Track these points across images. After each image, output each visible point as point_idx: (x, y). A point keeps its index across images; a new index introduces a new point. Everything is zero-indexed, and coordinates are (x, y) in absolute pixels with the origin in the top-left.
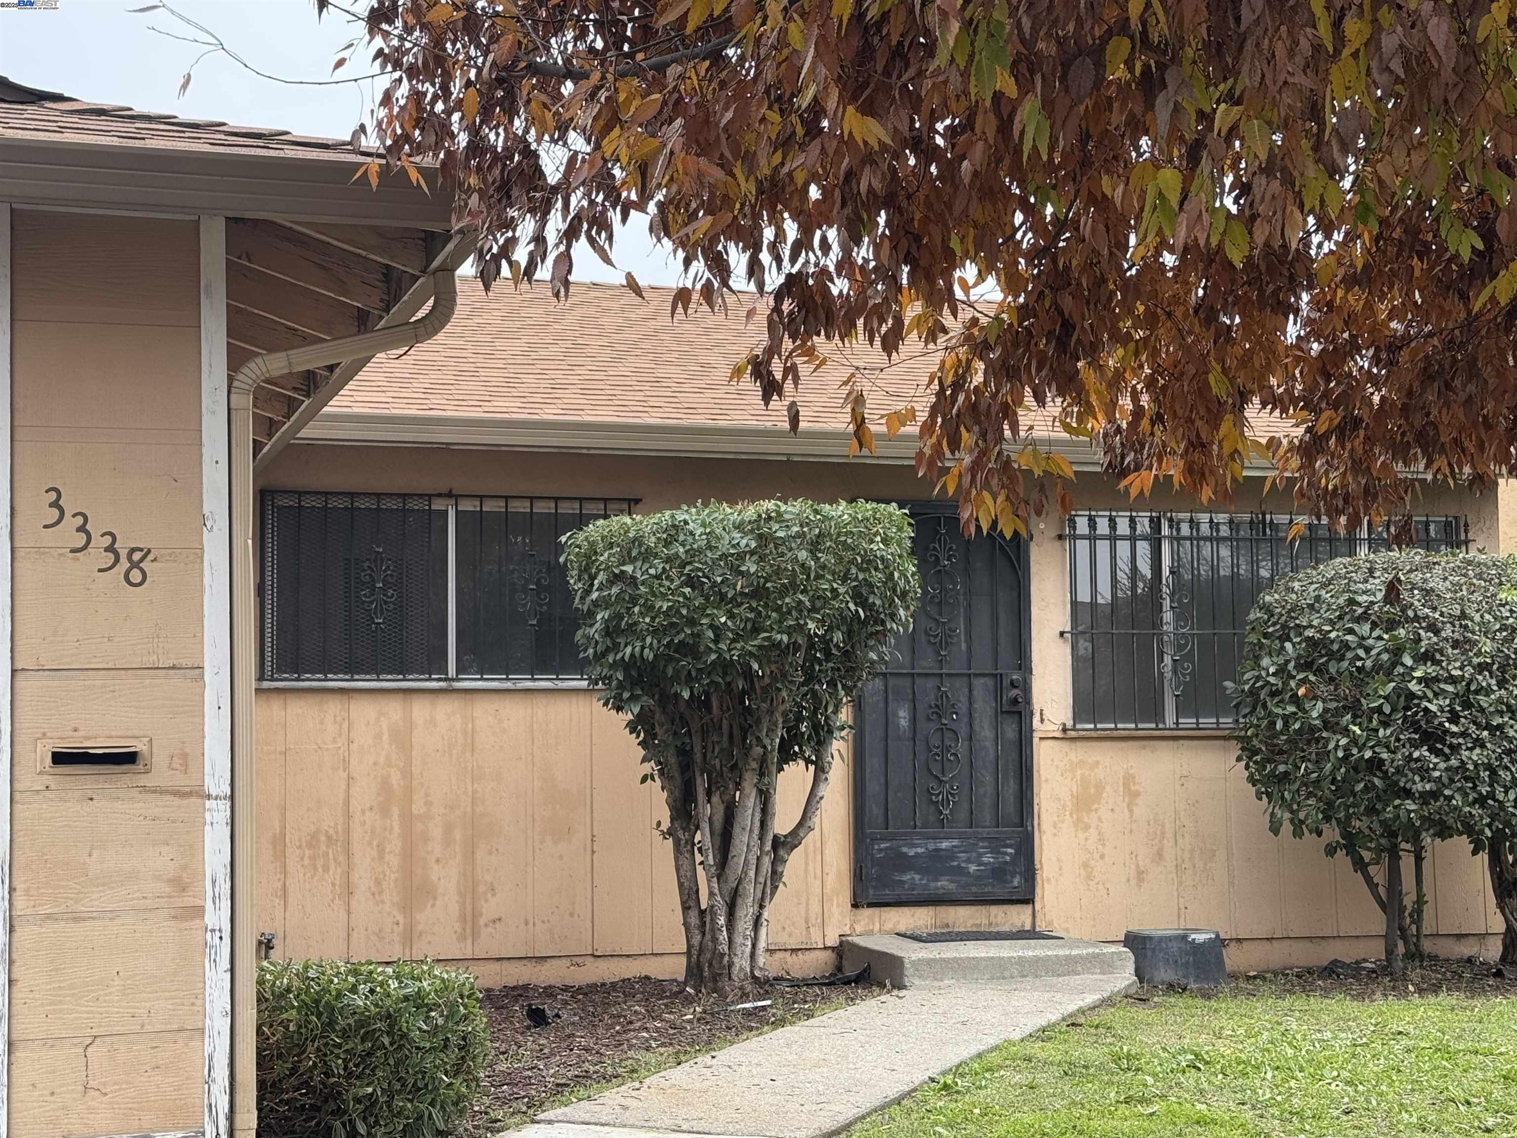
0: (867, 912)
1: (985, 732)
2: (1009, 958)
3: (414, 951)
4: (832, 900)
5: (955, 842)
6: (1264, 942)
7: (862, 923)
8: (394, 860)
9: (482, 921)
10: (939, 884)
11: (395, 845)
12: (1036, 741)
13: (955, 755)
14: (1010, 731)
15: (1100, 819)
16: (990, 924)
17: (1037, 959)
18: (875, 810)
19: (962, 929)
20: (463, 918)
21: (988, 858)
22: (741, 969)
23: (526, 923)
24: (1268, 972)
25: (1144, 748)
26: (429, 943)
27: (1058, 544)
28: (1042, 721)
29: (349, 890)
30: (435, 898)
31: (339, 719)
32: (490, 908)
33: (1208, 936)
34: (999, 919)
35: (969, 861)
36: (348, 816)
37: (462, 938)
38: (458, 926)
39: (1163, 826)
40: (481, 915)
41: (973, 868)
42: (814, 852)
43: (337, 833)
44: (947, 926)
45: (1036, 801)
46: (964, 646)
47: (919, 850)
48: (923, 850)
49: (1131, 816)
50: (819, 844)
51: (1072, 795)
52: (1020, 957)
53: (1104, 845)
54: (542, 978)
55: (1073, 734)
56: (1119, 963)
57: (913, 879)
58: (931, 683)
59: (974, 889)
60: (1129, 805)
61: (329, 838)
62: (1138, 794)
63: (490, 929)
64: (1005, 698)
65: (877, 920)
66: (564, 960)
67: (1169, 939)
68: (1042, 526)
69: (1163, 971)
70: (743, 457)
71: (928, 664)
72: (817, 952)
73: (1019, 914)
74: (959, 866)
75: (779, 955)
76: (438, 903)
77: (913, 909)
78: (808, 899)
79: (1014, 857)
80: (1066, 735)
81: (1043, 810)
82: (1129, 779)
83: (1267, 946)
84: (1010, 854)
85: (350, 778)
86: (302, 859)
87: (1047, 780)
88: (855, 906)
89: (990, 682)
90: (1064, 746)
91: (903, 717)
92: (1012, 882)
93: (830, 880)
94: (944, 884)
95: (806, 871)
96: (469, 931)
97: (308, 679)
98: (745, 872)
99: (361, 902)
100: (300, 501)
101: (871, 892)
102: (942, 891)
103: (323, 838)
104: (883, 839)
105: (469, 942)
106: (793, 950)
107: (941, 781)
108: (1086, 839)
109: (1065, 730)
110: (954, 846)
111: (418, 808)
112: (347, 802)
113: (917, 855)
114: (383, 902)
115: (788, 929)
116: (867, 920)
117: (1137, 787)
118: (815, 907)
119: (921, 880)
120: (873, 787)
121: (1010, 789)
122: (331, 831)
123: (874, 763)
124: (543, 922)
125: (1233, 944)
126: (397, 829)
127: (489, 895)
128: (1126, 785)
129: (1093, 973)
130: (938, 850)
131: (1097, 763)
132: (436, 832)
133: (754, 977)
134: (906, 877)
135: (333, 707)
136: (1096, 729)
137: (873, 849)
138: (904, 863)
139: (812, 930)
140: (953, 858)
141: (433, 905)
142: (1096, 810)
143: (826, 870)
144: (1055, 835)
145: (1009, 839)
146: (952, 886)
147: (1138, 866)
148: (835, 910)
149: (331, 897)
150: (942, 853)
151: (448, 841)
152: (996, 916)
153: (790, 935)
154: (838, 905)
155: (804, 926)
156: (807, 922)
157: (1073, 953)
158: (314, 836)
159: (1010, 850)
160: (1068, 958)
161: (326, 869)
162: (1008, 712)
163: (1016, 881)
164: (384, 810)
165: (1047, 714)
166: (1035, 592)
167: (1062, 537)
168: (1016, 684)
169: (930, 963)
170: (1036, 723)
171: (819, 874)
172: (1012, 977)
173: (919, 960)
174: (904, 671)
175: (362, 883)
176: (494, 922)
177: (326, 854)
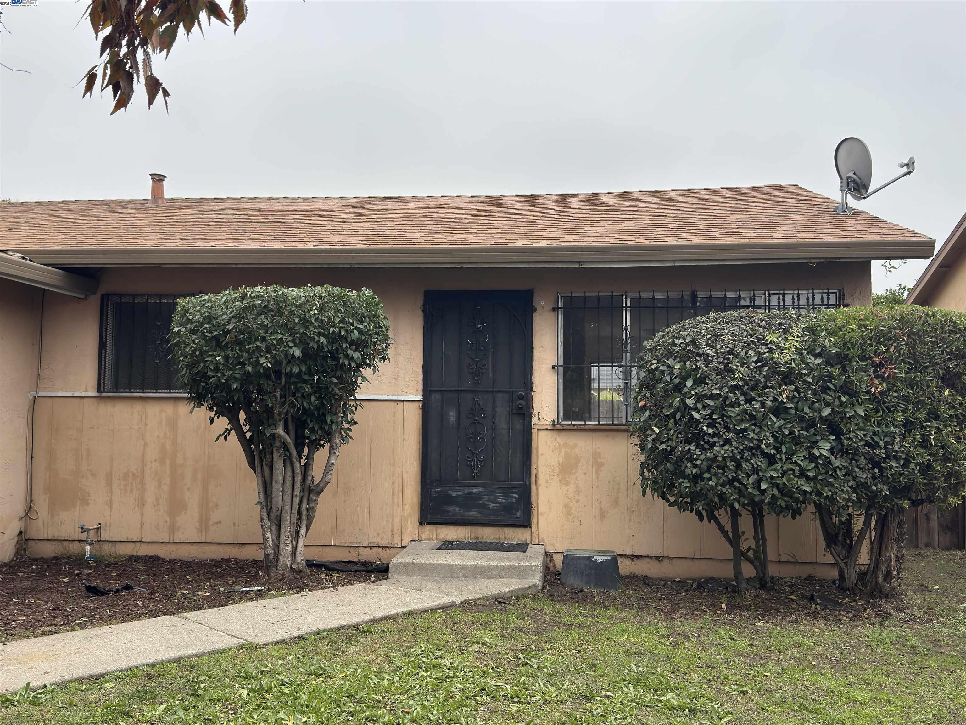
0: (428, 528)
1: (502, 423)
4: (407, 520)
5: (481, 489)
6: (688, 561)
7: (426, 533)
8: (166, 488)
9: (211, 523)
10: (471, 513)
11: (167, 480)
12: (534, 431)
13: (482, 438)
14: (518, 426)
15: (576, 478)
16: (505, 539)
18: (434, 469)
19: (486, 540)
20: (201, 522)
21: (501, 500)
23: (234, 525)
24: (690, 579)
25: (607, 436)
26: (183, 533)
27: (552, 315)
28: (539, 419)
29: (142, 503)
30: (186, 509)
31: (141, 413)
32: (215, 516)
33: (606, 558)
35: (489, 501)
36: (144, 464)
37: (200, 531)
38: (197, 525)
39: (619, 484)
40: (210, 519)
41: (492, 505)
42: (398, 492)
43: (138, 473)
44: (478, 538)
45: (534, 466)
46: (491, 375)
47: (459, 493)
48: (461, 493)
49: (598, 478)
50: (401, 487)
51: (559, 464)
53: (579, 495)
54: (243, 555)
55: (559, 427)
57: (454, 510)
58: (470, 396)
59: (492, 517)
60: (597, 472)
61: (134, 474)
62: (602, 464)
63: (215, 527)
64: (514, 404)
65: (435, 532)
66: (255, 546)
67: (580, 558)
68: (542, 303)
69: (572, 578)
71: (468, 385)
72: (398, 549)
73: (523, 534)
74: (483, 504)
75: (375, 550)
76: (187, 512)
77: (456, 527)
78: (393, 519)
79: (518, 500)
80: (555, 427)
81: (539, 472)
82: (596, 456)
83: (690, 563)
84: (515, 498)
85: (145, 444)
86: (120, 486)
87: (542, 454)
88: (420, 524)
89: (506, 396)
90: (555, 434)
91: (452, 416)
92: (516, 514)
93: (407, 507)
94: (473, 514)
95: (393, 503)
96: (203, 527)
97: (122, 392)
99: (148, 510)
100: (121, 299)
101: (429, 516)
102: (473, 517)
103: (131, 475)
104: (437, 486)
105: (204, 533)
106: (383, 547)
107: (473, 453)
108: (567, 491)
109: (554, 425)
110: (480, 492)
111: (179, 461)
112: (143, 457)
113: (458, 496)
114: (159, 510)
115: (381, 535)
116: (428, 532)
117: (602, 460)
118: (397, 524)
119: (460, 510)
120: (434, 455)
122: (135, 472)
123: (433, 442)
124: (243, 524)
126: (168, 471)
127: (215, 509)
128: (595, 459)
129: (512, 578)
130: (470, 494)
131: (576, 445)
132: (188, 474)
133: (291, 568)
134: (451, 509)
135: (138, 407)
136: (572, 424)
137: (431, 491)
138: (451, 501)
139: (394, 536)
140: (480, 499)
141: (185, 513)
142: (574, 473)
143: (405, 503)
144: (547, 487)
145: (515, 488)
146: (479, 515)
147: (601, 509)
148: (409, 526)
149: (133, 506)
150: (473, 495)
151: (194, 478)
152: (508, 534)
153: (382, 539)
154: (411, 523)
155: (390, 534)
156: (392, 531)
158: (126, 474)
159: (515, 495)
161: (131, 491)
162: (515, 413)
163: (518, 514)
164: (162, 461)
165: (543, 415)
166: (536, 342)
167: (555, 309)
168: (521, 397)
169: (405, 565)
170: (535, 420)
171: (400, 504)
172: (458, 577)
173: (398, 563)
174: (453, 389)
175: (150, 499)
176: (217, 523)
177: (132, 484)
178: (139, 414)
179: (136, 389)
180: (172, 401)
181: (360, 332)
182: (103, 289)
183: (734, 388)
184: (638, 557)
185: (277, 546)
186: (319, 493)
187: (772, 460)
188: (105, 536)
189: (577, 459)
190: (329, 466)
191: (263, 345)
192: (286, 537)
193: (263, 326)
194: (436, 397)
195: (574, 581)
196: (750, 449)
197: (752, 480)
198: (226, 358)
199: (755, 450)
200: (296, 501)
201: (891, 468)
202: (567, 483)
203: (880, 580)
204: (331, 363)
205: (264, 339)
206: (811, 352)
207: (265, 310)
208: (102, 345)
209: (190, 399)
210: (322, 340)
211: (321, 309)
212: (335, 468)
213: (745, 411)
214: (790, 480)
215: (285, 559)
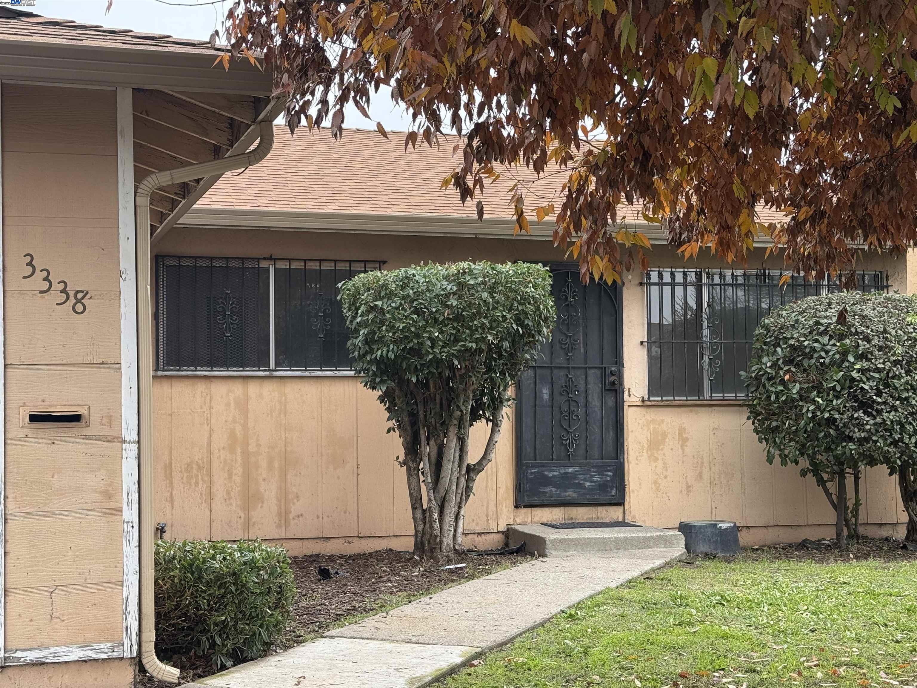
0: (523, 511)
1: (595, 401)
2: (609, 538)
3: (250, 534)
4: (502, 503)
5: (577, 469)
6: (763, 529)
7: (521, 517)
8: (238, 479)
9: (291, 516)
10: (567, 494)
11: (239, 470)
12: (626, 407)
13: (577, 416)
14: (610, 402)
15: (664, 455)
16: (598, 518)
17: (626, 539)
18: (528, 449)
19: (581, 521)
20: (280, 514)
21: (596, 478)
22: (448, 545)
23: (318, 517)
24: (765, 546)
25: (691, 411)
26: (259, 529)
27: (639, 288)
28: (630, 395)
29: (210, 497)
30: (263, 502)
31: (204, 394)
32: (295, 508)
33: (729, 525)
34: (603, 515)
35: (585, 480)
36: (210, 453)
37: (279, 526)
38: (276, 520)
39: (702, 459)
40: (290, 512)
41: (587, 484)
42: (492, 474)
43: (203, 463)
44: (572, 519)
45: (626, 444)
46: (582, 350)
47: (556, 473)
48: (557, 473)
49: (683, 453)
50: (494, 470)
51: (648, 440)
52: (615, 538)
53: (667, 470)
54: (327, 550)
55: (648, 403)
56: (675, 541)
57: (551, 491)
58: (562, 373)
59: (588, 497)
60: (682, 446)
61: (198, 466)
62: (687, 439)
63: (296, 521)
64: (607, 381)
65: (529, 515)
66: (341, 540)
67: (706, 526)
68: (630, 277)
69: (702, 545)
70: (449, 235)
71: (561, 361)
72: (493, 534)
73: (615, 512)
74: (579, 483)
75: (470, 536)
76: (264, 505)
77: (551, 509)
78: (488, 503)
79: (613, 477)
80: (644, 404)
81: (630, 449)
82: (682, 431)
83: (764, 530)
84: (610, 476)
85: (211, 430)
86: (182, 479)
87: (632, 431)
88: (516, 507)
89: (598, 372)
90: (643, 410)
91: (545, 393)
92: (611, 492)
93: (502, 491)
94: (570, 494)
95: (487, 486)
96: (283, 522)
97: (185, 370)
98: (450, 487)
99: (218, 506)
101: (526, 498)
102: (569, 498)
103: (195, 466)
104: (533, 467)
105: (284, 528)
106: (479, 534)
107: (568, 432)
108: (656, 467)
109: (643, 401)
110: (576, 471)
111: (252, 448)
112: (209, 444)
113: (554, 476)
114: (231, 505)
115: (475, 521)
116: (523, 516)
117: (687, 436)
118: (492, 508)
119: (556, 491)
120: (528, 435)
121: (610, 436)
122: (200, 462)
123: (528, 421)
124: (328, 517)
125: (744, 529)
126: (239, 460)
127: (295, 501)
128: (680, 434)
129: (660, 547)
130: (566, 473)
131: (663, 421)
132: (264, 464)
134: (547, 490)
135: (201, 387)
136: (662, 400)
137: (527, 472)
138: (547, 481)
139: (490, 521)
140: (576, 478)
141: (262, 507)
142: (662, 449)
143: (499, 486)
144: (637, 464)
145: (609, 466)
146: (575, 495)
147: (687, 483)
148: (505, 510)
149: (200, 501)
150: (569, 475)
151: (270, 467)
152: (601, 513)
153: (477, 524)
154: (506, 507)
155: (486, 519)
156: (487, 517)
157: (648, 535)
158: (189, 465)
159: (610, 473)
160: (645, 538)
161: (197, 484)
162: (608, 390)
163: (613, 492)
164: (232, 449)
165: (633, 391)
166: (625, 318)
167: (642, 284)
168: (614, 374)
170: (626, 397)
171: (495, 488)
172: (611, 550)
173: (555, 539)
174: (546, 365)
175: (219, 493)
176: (298, 516)
177: (197, 476)
178: (202, 396)
179: (202, 367)
180: (241, 380)
186: (480, 471)
189: (664, 435)
194: (529, 374)
215: (449, 540)
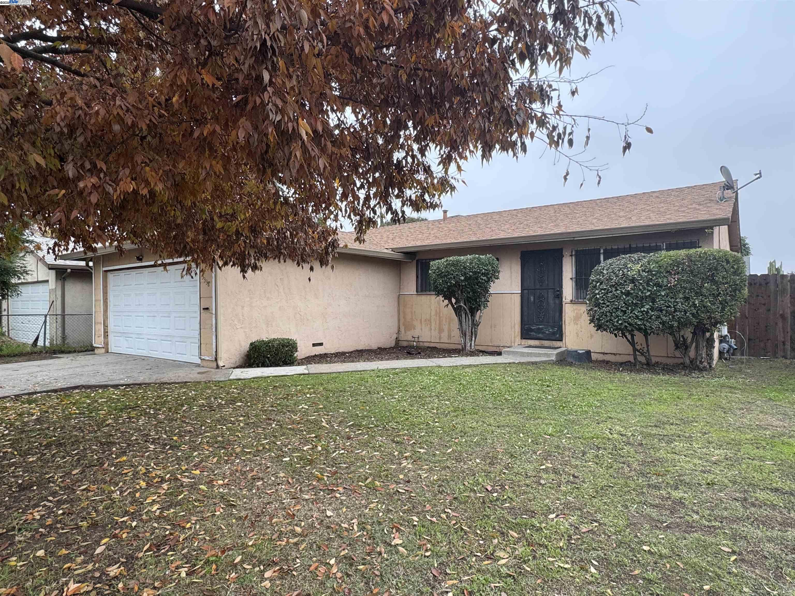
0: (524, 340)
1: (551, 301)
4: (516, 337)
7: (523, 342)
11: (438, 322)
12: (564, 304)
13: (543, 307)
14: (557, 302)
15: (581, 322)
16: (553, 345)
17: (531, 353)
18: (526, 319)
21: (551, 330)
27: (570, 258)
29: (431, 329)
32: (453, 334)
33: (585, 351)
36: (431, 316)
37: (448, 339)
40: (451, 335)
41: (547, 332)
42: (513, 327)
43: (429, 319)
45: (563, 317)
46: (546, 282)
48: (536, 328)
51: (574, 316)
55: (573, 302)
58: (539, 291)
59: (548, 337)
64: (556, 294)
65: (526, 342)
67: (573, 351)
68: (566, 253)
71: (538, 287)
73: (559, 343)
74: (544, 332)
78: (512, 337)
79: (558, 330)
81: (565, 320)
85: (431, 310)
86: (424, 324)
87: (567, 313)
88: (521, 338)
89: (552, 290)
90: (572, 305)
91: (532, 299)
92: (557, 336)
93: (516, 333)
94: (540, 335)
97: (424, 292)
99: (433, 331)
100: (420, 262)
101: (525, 336)
102: (540, 337)
104: (527, 325)
105: (450, 340)
107: (540, 313)
108: (577, 327)
109: (571, 301)
110: (543, 327)
112: (431, 314)
113: (534, 329)
114: (436, 332)
118: (513, 339)
119: (535, 334)
120: (525, 314)
121: (557, 314)
123: (525, 309)
126: (438, 319)
127: (452, 332)
129: (545, 357)
130: (539, 328)
131: (580, 309)
132: (444, 320)
133: (470, 351)
134: (532, 333)
136: (578, 301)
137: (525, 327)
138: (532, 330)
140: (543, 330)
141: (444, 334)
143: (515, 331)
144: (569, 326)
145: (556, 326)
146: (543, 336)
148: (517, 339)
149: (428, 330)
151: (446, 321)
152: (554, 343)
153: (508, 344)
155: (511, 342)
158: (426, 320)
159: (556, 329)
160: (539, 353)
161: (428, 325)
162: (557, 297)
164: (436, 316)
165: (567, 298)
166: (564, 269)
167: (571, 256)
168: (558, 291)
169: (507, 351)
170: (564, 299)
174: (532, 288)
175: (433, 328)
176: (453, 337)
177: (428, 323)
181: (485, 269)
182: (417, 258)
183: (611, 286)
184: (606, 354)
185: (465, 343)
186: (478, 326)
187: (625, 312)
188: (420, 340)
190: (480, 317)
191: (452, 276)
192: (468, 341)
193: (452, 270)
194: (526, 291)
195: (570, 360)
196: (616, 308)
197: (616, 320)
198: (443, 281)
199: (617, 309)
200: (470, 328)
201: (677, 315)
202: (577, 324)
203: (698, 363)
204: (476, 281)
205: (452, 274)
206: (643, 271)
207: (453, 265)
208: (417, 277)
209: (436, 294)
210: (471, 273)
211: (471, 263)
212: (483, 317)
213: (614, 294)
214: (632, 320)
215: (468, 348)
